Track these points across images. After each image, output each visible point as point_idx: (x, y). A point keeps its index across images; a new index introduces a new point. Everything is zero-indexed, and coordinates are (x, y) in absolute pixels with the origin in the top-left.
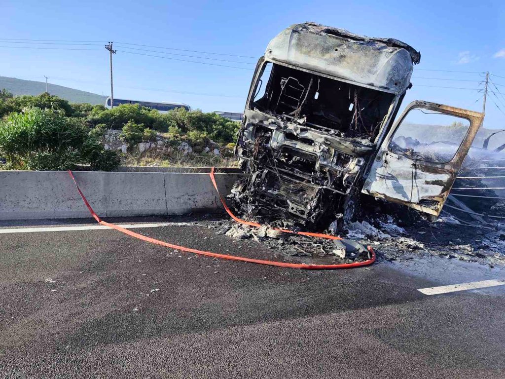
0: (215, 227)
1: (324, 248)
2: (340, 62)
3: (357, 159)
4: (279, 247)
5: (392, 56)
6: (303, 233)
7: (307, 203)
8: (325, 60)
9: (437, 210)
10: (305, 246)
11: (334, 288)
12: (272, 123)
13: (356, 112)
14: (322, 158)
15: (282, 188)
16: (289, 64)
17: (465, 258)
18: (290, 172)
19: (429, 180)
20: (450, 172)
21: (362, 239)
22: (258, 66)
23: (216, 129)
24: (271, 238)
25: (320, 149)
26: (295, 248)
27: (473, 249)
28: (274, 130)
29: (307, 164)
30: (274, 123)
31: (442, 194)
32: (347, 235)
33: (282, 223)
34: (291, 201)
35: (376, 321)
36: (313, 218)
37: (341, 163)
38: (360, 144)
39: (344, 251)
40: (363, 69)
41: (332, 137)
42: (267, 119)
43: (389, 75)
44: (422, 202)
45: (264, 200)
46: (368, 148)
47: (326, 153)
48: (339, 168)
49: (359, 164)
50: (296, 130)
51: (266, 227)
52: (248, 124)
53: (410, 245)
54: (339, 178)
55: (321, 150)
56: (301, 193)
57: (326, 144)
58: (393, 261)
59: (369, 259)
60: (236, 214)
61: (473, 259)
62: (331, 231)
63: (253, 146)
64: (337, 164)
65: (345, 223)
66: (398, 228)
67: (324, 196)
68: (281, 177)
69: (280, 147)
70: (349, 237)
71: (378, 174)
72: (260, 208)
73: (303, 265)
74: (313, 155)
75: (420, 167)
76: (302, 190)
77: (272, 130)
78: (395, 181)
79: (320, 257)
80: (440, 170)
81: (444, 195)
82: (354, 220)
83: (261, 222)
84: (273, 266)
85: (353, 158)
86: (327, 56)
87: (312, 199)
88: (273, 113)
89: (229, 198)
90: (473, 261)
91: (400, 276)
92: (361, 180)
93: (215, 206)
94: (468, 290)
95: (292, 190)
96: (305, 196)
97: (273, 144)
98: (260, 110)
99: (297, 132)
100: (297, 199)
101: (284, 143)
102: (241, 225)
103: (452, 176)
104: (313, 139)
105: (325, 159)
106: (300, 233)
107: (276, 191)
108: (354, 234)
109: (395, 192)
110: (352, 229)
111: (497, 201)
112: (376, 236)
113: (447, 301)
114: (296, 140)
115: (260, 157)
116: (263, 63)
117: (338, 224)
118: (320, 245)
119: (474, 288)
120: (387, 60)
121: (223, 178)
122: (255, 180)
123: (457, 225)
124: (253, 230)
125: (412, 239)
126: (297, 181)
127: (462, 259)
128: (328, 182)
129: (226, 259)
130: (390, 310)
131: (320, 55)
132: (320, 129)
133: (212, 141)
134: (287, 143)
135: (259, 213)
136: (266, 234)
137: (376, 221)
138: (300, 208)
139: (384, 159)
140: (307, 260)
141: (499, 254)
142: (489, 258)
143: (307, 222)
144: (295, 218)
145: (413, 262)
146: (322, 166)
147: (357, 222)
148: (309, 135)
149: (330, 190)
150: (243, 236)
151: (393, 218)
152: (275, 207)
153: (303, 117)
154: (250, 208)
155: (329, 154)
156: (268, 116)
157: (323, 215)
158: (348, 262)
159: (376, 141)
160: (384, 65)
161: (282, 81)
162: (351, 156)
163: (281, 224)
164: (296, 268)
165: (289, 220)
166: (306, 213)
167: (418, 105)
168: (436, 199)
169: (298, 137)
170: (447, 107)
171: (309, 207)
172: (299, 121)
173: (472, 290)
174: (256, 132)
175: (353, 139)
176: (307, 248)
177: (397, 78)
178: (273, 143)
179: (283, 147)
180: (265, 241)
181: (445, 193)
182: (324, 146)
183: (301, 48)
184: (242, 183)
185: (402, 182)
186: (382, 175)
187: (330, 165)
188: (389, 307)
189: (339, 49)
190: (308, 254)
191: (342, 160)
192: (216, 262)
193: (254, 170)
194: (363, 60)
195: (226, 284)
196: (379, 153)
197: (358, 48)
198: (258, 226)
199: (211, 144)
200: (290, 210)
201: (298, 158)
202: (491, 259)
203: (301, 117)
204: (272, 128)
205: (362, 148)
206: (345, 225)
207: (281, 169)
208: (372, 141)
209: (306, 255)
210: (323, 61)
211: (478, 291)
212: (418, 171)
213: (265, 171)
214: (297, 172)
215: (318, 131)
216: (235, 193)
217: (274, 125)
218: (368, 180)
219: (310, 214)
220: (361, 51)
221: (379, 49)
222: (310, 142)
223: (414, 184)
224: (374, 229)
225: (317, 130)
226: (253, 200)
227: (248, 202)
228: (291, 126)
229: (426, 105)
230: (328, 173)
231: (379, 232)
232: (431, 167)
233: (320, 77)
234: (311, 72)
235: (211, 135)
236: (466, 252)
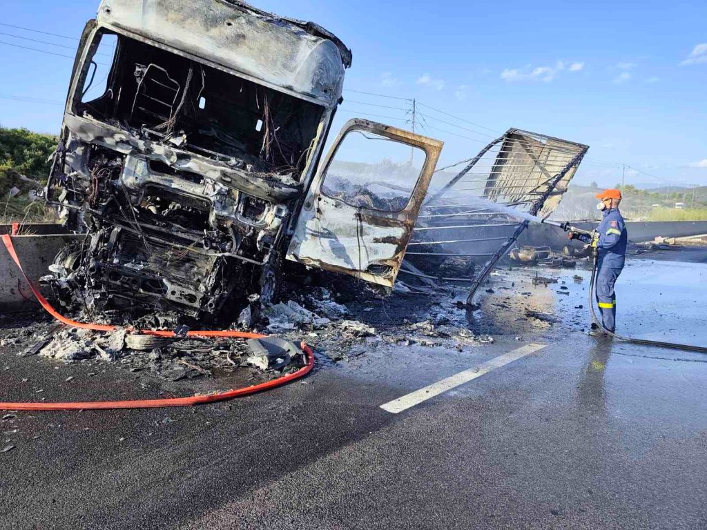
0: (16, 342)
1: (232, 356)
2: (238, 45)
3: (275, 207)
4: (152, 366)
5: (316, 46)
6: (196, 334)
7: (199, 281)
8: (211, 37)
9: (390, 279)
10: (199, 357)
11: (256, 433)
12: (122, 141)
13: (266, 135)
14: (218, 205)
15: (152, 258)
16: (146, 37)
17: (429, 342)
18: (163, 230)
19: (378, 237)
20: (404, 224)
21: (290, 330)
22: (85, 37)
23: (31, 156)
24: (134, 350)
25: (214, 190)
26: (181, 365)
27: (433, 326)
28: (126, 155)
29: (195, 215)
30: (127, 142)
31: (396, 257)
32: (268, 327)
33: (157, 321)
34: (169, 280)
35: (331, 486)
36: (211, 305)
37: (251, 213)
38: (278, 182)
39: (265, 357)
40: (275, 61)
41: (233, 171)
42: (112, 135)
43: (315, 75)
44: (372, 269)
45: (118, 283)
46: (292, 190)
47: (225, 197)
48: (248, 222)
49: (278, 215)
50: (169, 155)
51: (124, 332)
52: (72, 143)
53: (358, 332)
54: (249, 237)
55: (216, 192)
56: (187, 265)
57: (225, 183)
58: (338, 362)
59: (305, 366)
60: (63, 311)
61: (436, 341)
62: (241, 324)
63: (86, 184)
64: (244, 215)
65: (263, 306)
66: (338, 306)
67: (227, 269)
68: (148, 239)
69: (143, 186)
70: (271, 329)
71: (309, 229)
72: (111, 296)
73: (197, 396)
74: (202, 201)
75: (366, 219)
76: (188, 259)
77: (124, 154)
78: (333, 240)
79: (227, 373)
80: (392, 221)
81: (398, 257)
82: (275, 301)
83: (117, 321)
84: (139, 409)
85: (270, 205)
86: (214, 32)
87: (207, 274)
88: (122, 123)
89: (44, 282)
90: (436, 344)
91: (352, 386)
92: (284, 240)
93: (19, 297)
94: (444, 393)
95: (171, 261)
96: (195, 269)
97: (127, 180)
98: (96, 117)
99: (172, 160)
100: (181, 275)
101: (149, 179)
102: (75, 330)
103: (407, 229)
104: (201, 173)
105: (224, 208)
106: (189, 333)
107: (140, 264)
108: (277, 324)
109: (334, 256)
110: (274, 316)
111: (446, 258)
112: (310, 324)
113: (422, 416)
114: (171, 175)
115: (104, 204)
116: (94, 31)
117: (252, 311)
118: (224, 351)
119: (449, 388)
120: (310, 51)
121: (34, 243)
122: (98, 246)
123: (408, 293)
124: (99, 339)
125: (358, 322)
126: (178, 246)
127: (424, 344)
128: (232, 244)
129: (36, 411)
130: (348, 455)
131: (202, 29)
132: (213, 157)
133: (24, 177)
134: (155, 178)
135: (111, 305)
136: (125, 344)
137: (307, 299)
138: (187, 292)
139: (316, 206)
140: (204, 384)
141: (464, 331)
142: (454, 337)
143: (202, 314)
144: (179, 309)
145: (366, 359)
146: (220, 219)
147: (281, 302)
148: (194, 164)
149: (235, 259)
150: (77, 354)
151: (329, 292)
152: (140, 293)
153: (181, 135)
154: (90, 299)
155: (231, 198)
156: (114, 129)
157: (228, 299)
158: (273, 376)
159: (302, 178)
160: (306, 58)
161: (138, 69)
162: (267, 202)
163: (153, 322)
164: (183, 406)
165: (170, 312)
166: (198, 300)
167: (359, 125)
168: (388, 263)
169: (173, 169)
170: (397, 130)
171: (202, 288)
172: (172, 140)
173: (448, 391)
174: (90, 157)
175: (267, 175)
176: (203, 360)
177: (326, 81)
178: (126, 178)
179: (147, 186)
180: (123, 357)
181: (400, 255)
182: (221, 185)
183: (166, 12)
184: (72, 252)
185: (343, 241)
186: (315, 232)
187: (233, 216)
188: (346, 450)
189: (232, 23)
190: (205, 371)
191: (253, 208)
192: (12, 421)
193: (94, 226)
194: (274, 46)
195: (30, 475)
196: (308, 197)
197: (265, 26)
198: (110, 330)
199: (23, 182)
200: (169, 296)
201: (178, 205)
202: (457, 339)
203: (176, 135)
204: (122, 151)
205: (283, 188)
206: (262, 310)
207: (148, 226)
208: (296, 178)
209: (201, 375)
210: (208, 39)
211: (455, 392)
212: (365, 224)
213: (116, 229)
214: (177, 230)
215: (209, 159)
216: (58, 271)
217: (126, 146)
218: (294, 239)
219: (205, 300)
220: (270, 32)
221: (297, 34)
222: (196, 178)
223: (361, 244)
224: (306, 311)
225: (207, 159)
226: (96, 283)
227: (86, 287)
228: (159, 150)
229: (369, 126)
230: (230, 230)
231: (313, 315)
232: (381, 217)
233: (205, 67)
234: (189, 57)
235: (22, 166)
236: (427, 332)
